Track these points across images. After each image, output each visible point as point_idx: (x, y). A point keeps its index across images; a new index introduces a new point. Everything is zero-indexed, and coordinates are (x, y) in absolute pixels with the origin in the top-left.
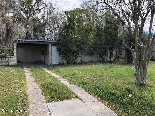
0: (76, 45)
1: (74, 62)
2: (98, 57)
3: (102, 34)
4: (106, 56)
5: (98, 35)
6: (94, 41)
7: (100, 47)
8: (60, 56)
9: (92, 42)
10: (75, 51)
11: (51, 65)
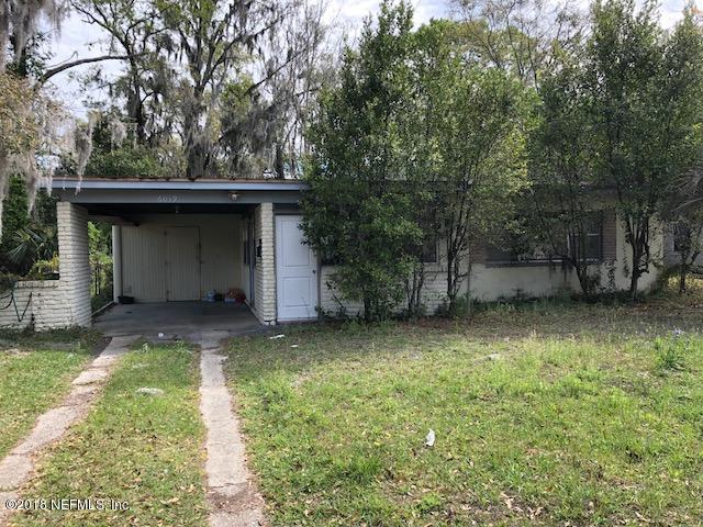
0: (418, 202)
1: (405, 304)
2: (559, 269)
3: (579, 132)
4: (602, 259)
5: (552, 138)
6: (531, 177)
7: (566, 207)
8: (326, 271)
9: (518, 179)
10: (408, 246)
11: (273, 323)
